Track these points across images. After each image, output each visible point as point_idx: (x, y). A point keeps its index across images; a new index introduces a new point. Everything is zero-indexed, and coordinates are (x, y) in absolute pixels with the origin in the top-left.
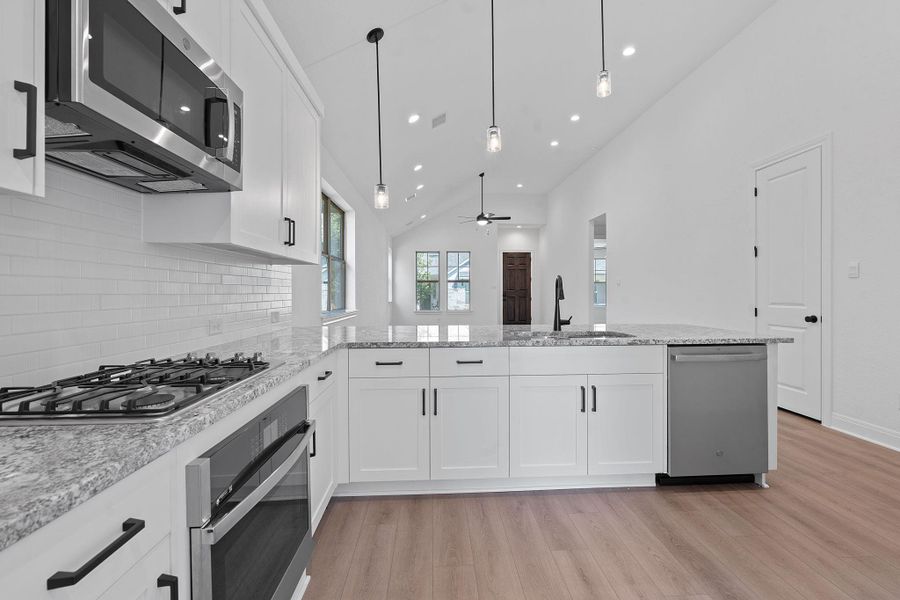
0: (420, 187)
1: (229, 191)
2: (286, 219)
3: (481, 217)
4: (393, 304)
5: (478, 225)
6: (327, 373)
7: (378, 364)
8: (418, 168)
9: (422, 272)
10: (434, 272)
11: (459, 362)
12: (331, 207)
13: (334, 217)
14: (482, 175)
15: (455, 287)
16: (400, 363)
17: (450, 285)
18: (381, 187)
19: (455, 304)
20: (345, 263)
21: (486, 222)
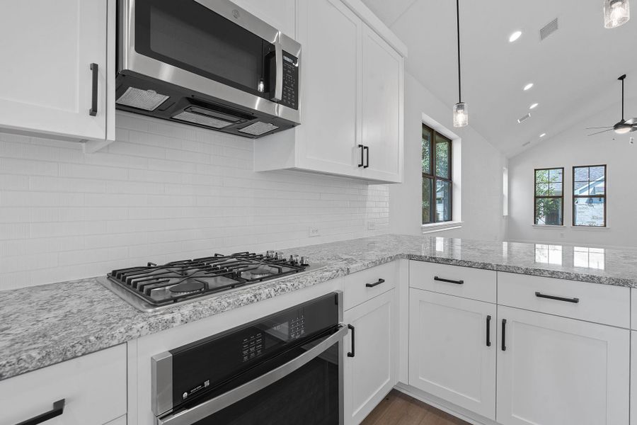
0: (534, 106)
1: (293, 126)
2: (360, 146)
3: (622, 124)
4: (509, 217)
5: (616, 133)
6: (380, 280)
7: (436, 279)
8: (528, 87)
9: (544, 188)
10: (556, 188)
11: (538, 295)
12: (437, 138)
13: (442, 146)
14: (622, 78)
15: (590, 202)
16: (461, 282)
17: (582, 201)
18: (460, 106)
19: (590, 220)
20: (451, 183)
21: (629, 129)
